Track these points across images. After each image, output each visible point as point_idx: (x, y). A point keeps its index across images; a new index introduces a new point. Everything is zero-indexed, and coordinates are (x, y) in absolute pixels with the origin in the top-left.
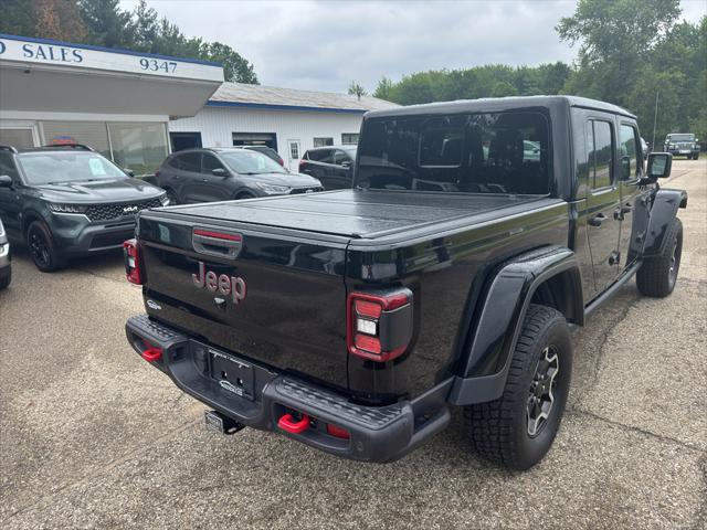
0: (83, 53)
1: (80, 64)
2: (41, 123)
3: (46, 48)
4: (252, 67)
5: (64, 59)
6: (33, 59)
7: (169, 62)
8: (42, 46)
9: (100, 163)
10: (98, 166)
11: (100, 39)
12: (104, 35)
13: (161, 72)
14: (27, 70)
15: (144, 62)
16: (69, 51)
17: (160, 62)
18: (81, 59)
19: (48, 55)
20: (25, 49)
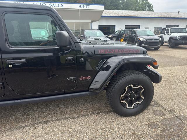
4: (152, 6)
5: (59, 6)
7: (87, 5)
8: (54, 4)
13: (85, 8)
15: (80, 6)
16: (60, 4)
17: (85, 5)
18: (63, 6)
19: (55, 6)
20: (50, 5)
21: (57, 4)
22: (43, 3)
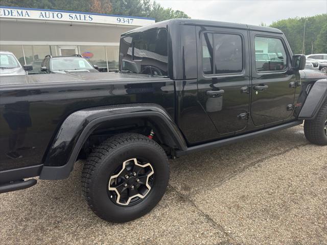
0: (93, 16)
1: (92, 21)
2: (79, 47)
3: (78, 15)
5: (85, 19)
6: (73, 20)
7: (130, 19)
8: (77, 14)
9: (84, 63)
10: (83, 64)
11: (128, 12)
12: (129, 10)
13: (126, 23)
14: (71, 25)
15: (119, 20)
16: (87, 16)
17: (126, 19)
18: (92, 19)
19: (78, 18)
20: (70, 16)
21: (82, 16)
22: (57, 13)
